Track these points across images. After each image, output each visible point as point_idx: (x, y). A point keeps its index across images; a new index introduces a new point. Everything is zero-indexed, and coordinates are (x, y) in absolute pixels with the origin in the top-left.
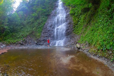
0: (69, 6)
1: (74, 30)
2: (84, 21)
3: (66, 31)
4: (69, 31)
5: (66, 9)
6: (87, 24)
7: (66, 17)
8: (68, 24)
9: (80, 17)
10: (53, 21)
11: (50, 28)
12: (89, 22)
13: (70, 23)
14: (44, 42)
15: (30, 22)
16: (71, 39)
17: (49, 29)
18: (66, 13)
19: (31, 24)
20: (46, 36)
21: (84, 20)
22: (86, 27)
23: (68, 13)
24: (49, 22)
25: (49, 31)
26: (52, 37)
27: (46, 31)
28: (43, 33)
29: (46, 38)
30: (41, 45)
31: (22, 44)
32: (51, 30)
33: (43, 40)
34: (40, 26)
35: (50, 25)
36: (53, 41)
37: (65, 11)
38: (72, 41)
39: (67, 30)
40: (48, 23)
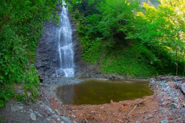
0: (77, 18)
1: (83, 56)
2: (100, 51)
3: (74, 56)
4: (77, 56)
5: (71, 21)
7: (73, 35)
8: (76, 47)
9: (92, 42)
10: (55, 34)
11: (51, 46)
14: (45, 71)
16: (81, 67)
17: (49, 48)
18: (72, 28)
20: (47, 60)
21: (100, 48)
22: (106, 58)
25: (49, 51)
26: (55, 62)
27: (45, 50)
28: (40, 53)
29: (46, 63)
32: (53, 50)
33: (42, 67)
37: (71, 24)
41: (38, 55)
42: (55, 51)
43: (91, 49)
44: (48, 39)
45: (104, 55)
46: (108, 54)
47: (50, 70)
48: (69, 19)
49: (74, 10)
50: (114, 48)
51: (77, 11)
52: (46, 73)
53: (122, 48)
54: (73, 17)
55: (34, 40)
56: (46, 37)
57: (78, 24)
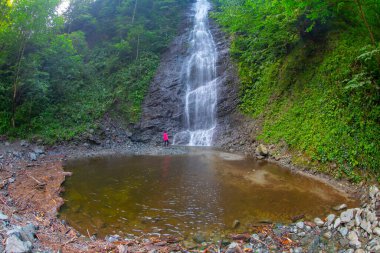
1: (240, 103)
2: (272, 83)
3: (218, 104)
4: (226, 104)
5: (218, 36)
6: (282, 93)
7: (219, 63)
8: (225, 84)
9: (261, 67)
10: (179, 70)
11: (170, 92)
12: (287, 89)
13: (229, 82)
14: (153, 134)
15: (103, 67)
16: (231, 127)
17: (166, 95)
18: (219, 50)
19: (106, 76)
20: (159, 117)
21: (272, 78)
22: (279, 100)
23: (223, 51)
24: (168, 72)
25: (165, 100)
26: (176, 119)
27: (159, 101)
28: (149, 106)
30: (144, 142)
31: (93, 143)
32: (173, 99)
33: (149, 128)
34: (139, 83)
35: (169, 81)
36: (180, 130)
37: (216, 41)
38: (236, 134)
39: (220, 102)
40: (164, 77)
41: (146, 109)
42: (177, 100)
43: (257, 83)
44: (166, 81)
45: (277, 91)
48: (213, 33)
50: (303, 70)
52: (155, 137)
55: (138, 89)
56: (162, 79)
57: (232, 37)
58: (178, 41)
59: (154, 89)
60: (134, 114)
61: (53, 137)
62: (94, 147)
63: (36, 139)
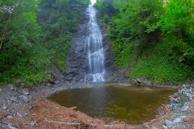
0: (106, 23)
1: (115, 60)
2: (131, 52)
4: (109, 61)
5: (101, 27)
7: (103, 40)
8: (107, 51)
9: (124, 44)
10: (84, 42)
11: (80, 54)
13: (109, 50)
14: (73, 76)
16: (112, 71)
17: (78, 56)
18: (102, 34)
20: (76, 67)
23: (105, 35)
24: (78, 43)
25: (78, 58)
26: (84, 68)
27: (74, 58)
28: (70, 61)
29: (75, 69)
30: (69, 81)
32: (82, 57)
33: (71, 73)
37: (101, 30)
38: (115, 75)
39: (106, 60)
41: (68, 63)
42: (84, 58)
43: (123, 51)
44: (78, 48)
45: (135, 56)
46: (140, 55)
47: (78, 76)
48: (99, 25)
49: (102, 16)
50: (146, 47)
51: (106, 16)
52: (74, 78)
53: (154, 46)
54: (102, 22)
55: (63, 51)
56: (75, 47)
57: (108, 28)
58: (82, 27)
59: (72, 52)
60: (62, 65)
61: (31, 81)
62: (53, 85)
63: (20, 83)
